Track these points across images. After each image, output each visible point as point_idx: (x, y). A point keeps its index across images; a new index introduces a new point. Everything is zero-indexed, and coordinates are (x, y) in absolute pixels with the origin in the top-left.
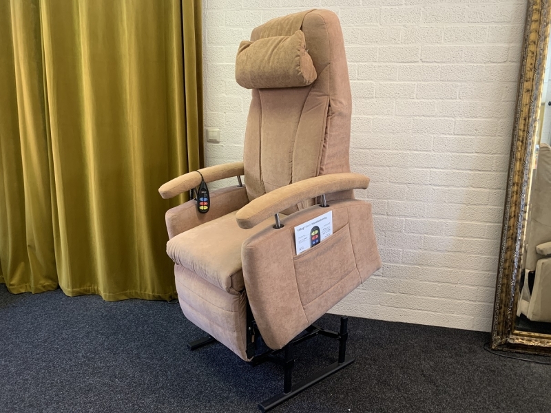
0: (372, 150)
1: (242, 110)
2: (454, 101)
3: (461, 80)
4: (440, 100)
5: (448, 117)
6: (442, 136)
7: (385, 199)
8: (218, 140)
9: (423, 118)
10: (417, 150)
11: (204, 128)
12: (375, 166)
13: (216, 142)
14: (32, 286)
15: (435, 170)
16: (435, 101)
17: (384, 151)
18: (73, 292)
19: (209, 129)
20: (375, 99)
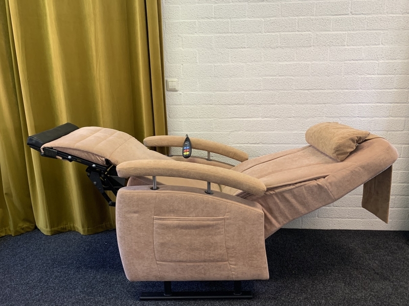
1: (198, 61)
2: (378, 46)
3: (383, 28)
4: (366, 46)
5: (373, 60)
6: (368, 76)
8: (177, 89)
9: (353, 62)
11: (165, 79)
14: (12, 229)
16: (362, 47)
18: (51, 231)
19: (169, 80)
20: (312, 48)
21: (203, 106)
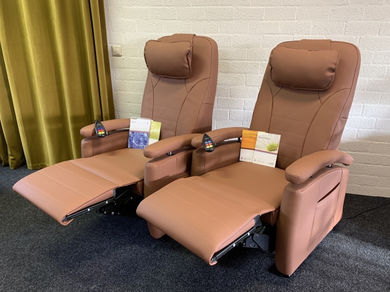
0: (234, 61)
1: (137, 31)
2: (294, 21)
3: (298, 4)
5: (288, 34)
7: (243, 98)
8: (120, 54)
9: (270, 35)
12: (235, 73)
13: (119, 56)
16: (279, 21)
17: (242, 61)
19: (114, 46)
20: (234, 21)
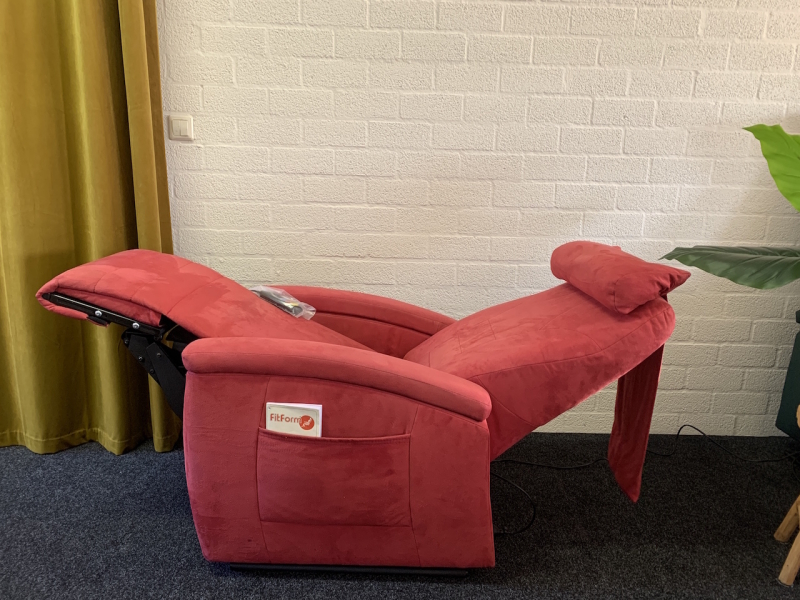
0: (466, 153)
1: (234, 80)
2: (592, 68)
3: (601, 33)
5: (582, 95)
6: (574, 127)
7: (487, 235)
8: (191, 137)
9: (545, 96)
10: (535, 151)
11: (165, 114)
12: (469, 179)
13: (187, 139)
15: (563, 183)
16: (563, 68)
17: (484, 153)
19: (174, 116)
21: (247, 174)
